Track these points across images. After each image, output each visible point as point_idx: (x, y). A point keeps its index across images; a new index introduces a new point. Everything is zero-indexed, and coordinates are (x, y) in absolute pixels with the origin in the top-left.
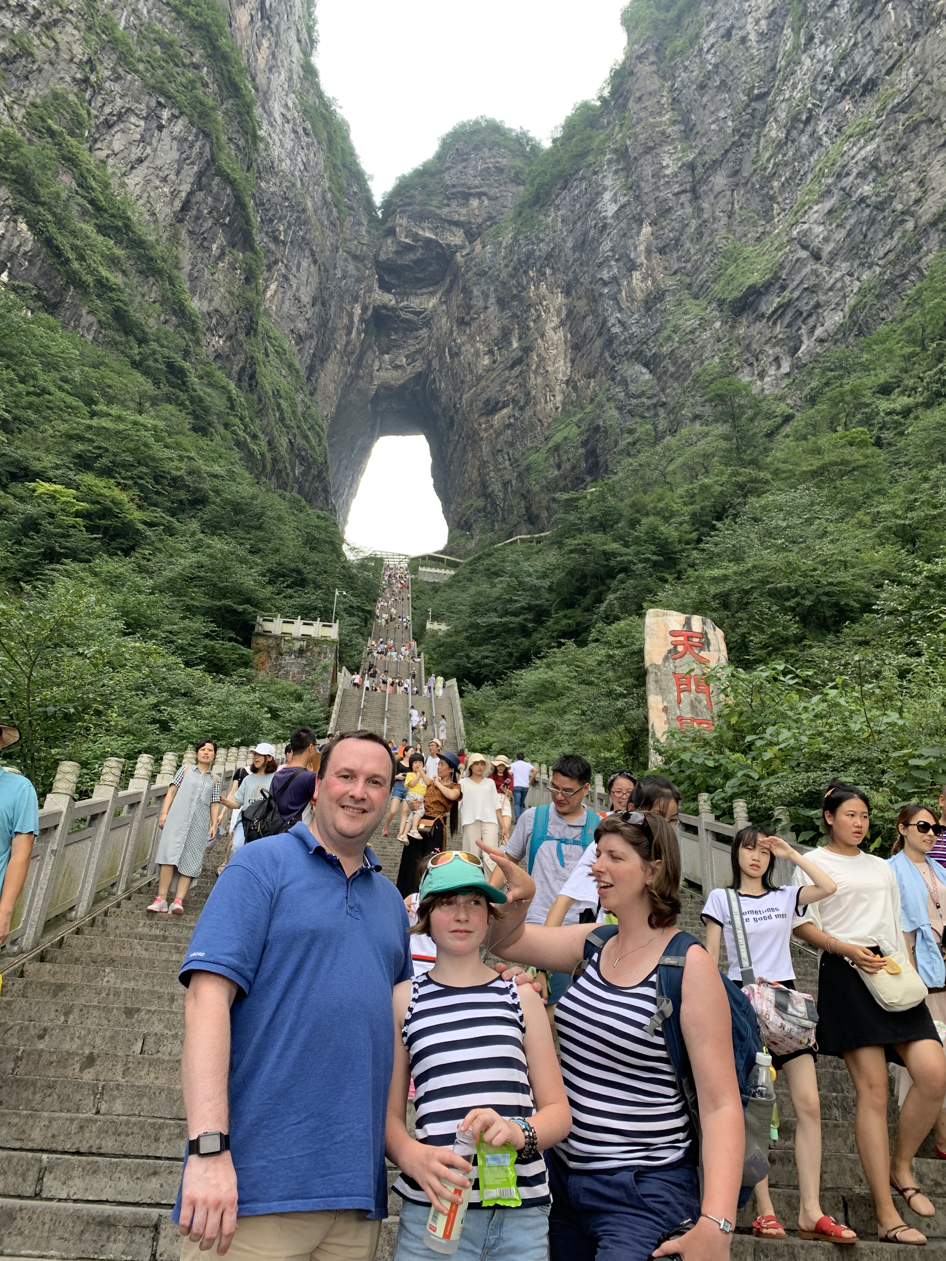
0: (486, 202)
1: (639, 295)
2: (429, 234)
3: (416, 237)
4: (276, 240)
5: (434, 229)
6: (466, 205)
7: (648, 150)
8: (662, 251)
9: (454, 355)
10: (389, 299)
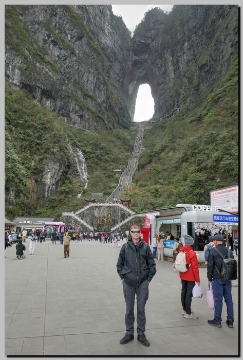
0: (155, 31)
1: (186, 60)
2: (143, 41)
3: (141, 42)
4: (111, 62)
5: (144, 40)
6: (151, 32)
7: (186, 22)
8: (190, 49)
9: (152, 71)
10: (137, 58)
